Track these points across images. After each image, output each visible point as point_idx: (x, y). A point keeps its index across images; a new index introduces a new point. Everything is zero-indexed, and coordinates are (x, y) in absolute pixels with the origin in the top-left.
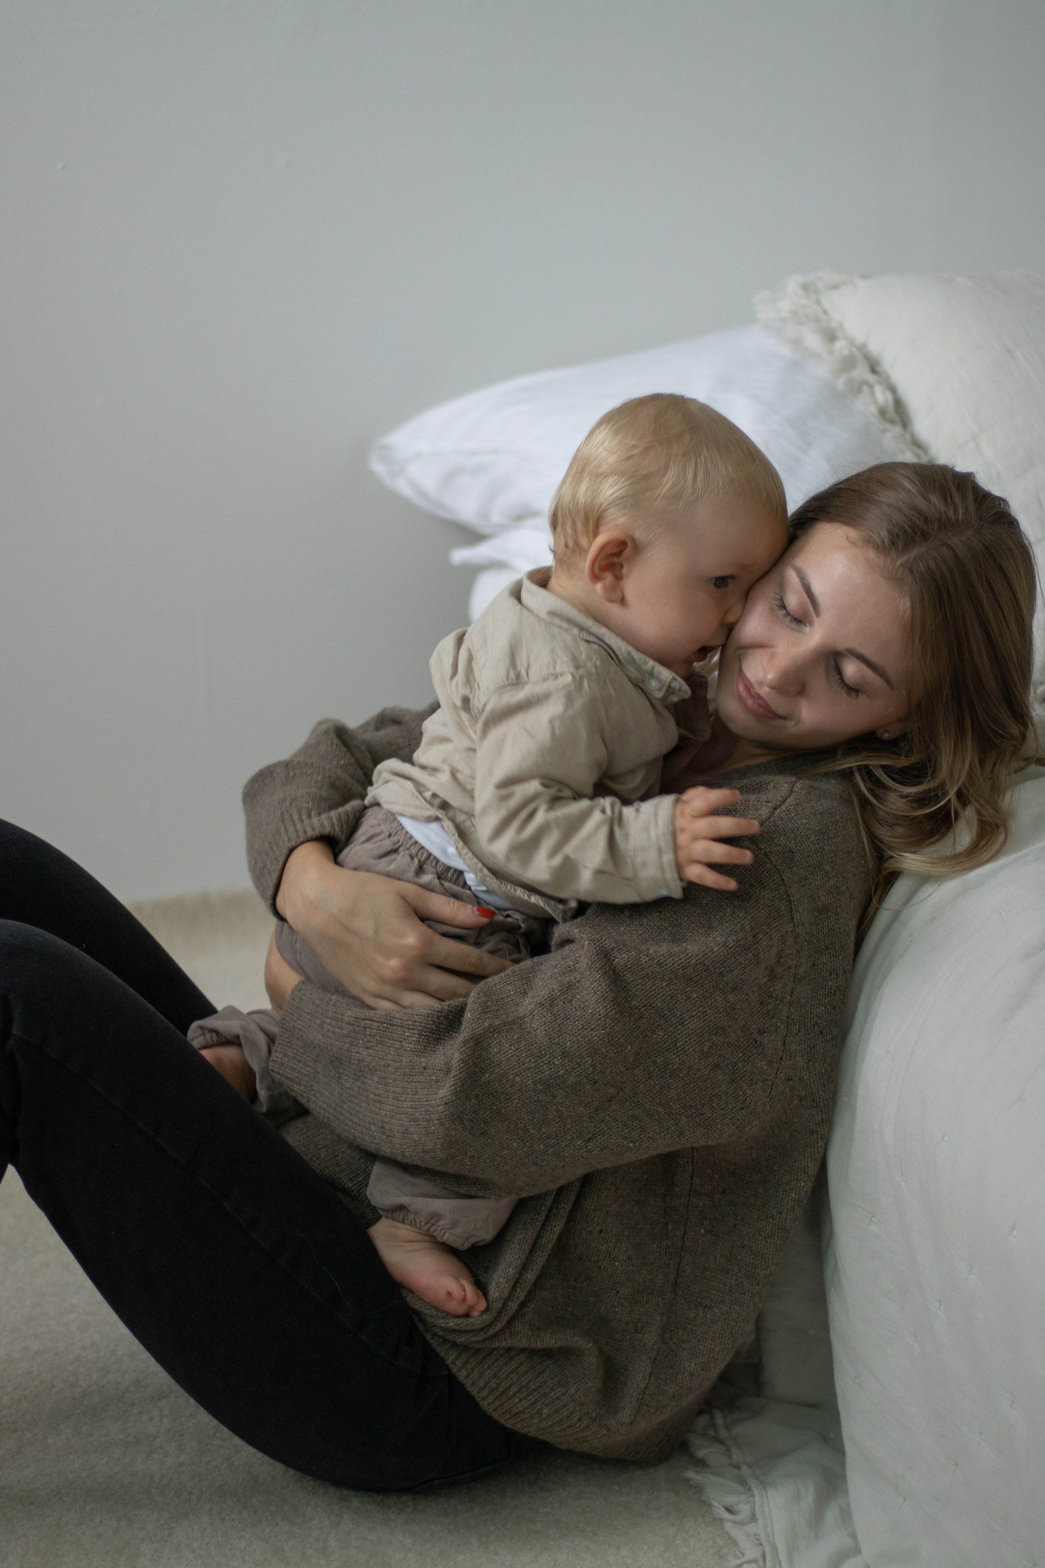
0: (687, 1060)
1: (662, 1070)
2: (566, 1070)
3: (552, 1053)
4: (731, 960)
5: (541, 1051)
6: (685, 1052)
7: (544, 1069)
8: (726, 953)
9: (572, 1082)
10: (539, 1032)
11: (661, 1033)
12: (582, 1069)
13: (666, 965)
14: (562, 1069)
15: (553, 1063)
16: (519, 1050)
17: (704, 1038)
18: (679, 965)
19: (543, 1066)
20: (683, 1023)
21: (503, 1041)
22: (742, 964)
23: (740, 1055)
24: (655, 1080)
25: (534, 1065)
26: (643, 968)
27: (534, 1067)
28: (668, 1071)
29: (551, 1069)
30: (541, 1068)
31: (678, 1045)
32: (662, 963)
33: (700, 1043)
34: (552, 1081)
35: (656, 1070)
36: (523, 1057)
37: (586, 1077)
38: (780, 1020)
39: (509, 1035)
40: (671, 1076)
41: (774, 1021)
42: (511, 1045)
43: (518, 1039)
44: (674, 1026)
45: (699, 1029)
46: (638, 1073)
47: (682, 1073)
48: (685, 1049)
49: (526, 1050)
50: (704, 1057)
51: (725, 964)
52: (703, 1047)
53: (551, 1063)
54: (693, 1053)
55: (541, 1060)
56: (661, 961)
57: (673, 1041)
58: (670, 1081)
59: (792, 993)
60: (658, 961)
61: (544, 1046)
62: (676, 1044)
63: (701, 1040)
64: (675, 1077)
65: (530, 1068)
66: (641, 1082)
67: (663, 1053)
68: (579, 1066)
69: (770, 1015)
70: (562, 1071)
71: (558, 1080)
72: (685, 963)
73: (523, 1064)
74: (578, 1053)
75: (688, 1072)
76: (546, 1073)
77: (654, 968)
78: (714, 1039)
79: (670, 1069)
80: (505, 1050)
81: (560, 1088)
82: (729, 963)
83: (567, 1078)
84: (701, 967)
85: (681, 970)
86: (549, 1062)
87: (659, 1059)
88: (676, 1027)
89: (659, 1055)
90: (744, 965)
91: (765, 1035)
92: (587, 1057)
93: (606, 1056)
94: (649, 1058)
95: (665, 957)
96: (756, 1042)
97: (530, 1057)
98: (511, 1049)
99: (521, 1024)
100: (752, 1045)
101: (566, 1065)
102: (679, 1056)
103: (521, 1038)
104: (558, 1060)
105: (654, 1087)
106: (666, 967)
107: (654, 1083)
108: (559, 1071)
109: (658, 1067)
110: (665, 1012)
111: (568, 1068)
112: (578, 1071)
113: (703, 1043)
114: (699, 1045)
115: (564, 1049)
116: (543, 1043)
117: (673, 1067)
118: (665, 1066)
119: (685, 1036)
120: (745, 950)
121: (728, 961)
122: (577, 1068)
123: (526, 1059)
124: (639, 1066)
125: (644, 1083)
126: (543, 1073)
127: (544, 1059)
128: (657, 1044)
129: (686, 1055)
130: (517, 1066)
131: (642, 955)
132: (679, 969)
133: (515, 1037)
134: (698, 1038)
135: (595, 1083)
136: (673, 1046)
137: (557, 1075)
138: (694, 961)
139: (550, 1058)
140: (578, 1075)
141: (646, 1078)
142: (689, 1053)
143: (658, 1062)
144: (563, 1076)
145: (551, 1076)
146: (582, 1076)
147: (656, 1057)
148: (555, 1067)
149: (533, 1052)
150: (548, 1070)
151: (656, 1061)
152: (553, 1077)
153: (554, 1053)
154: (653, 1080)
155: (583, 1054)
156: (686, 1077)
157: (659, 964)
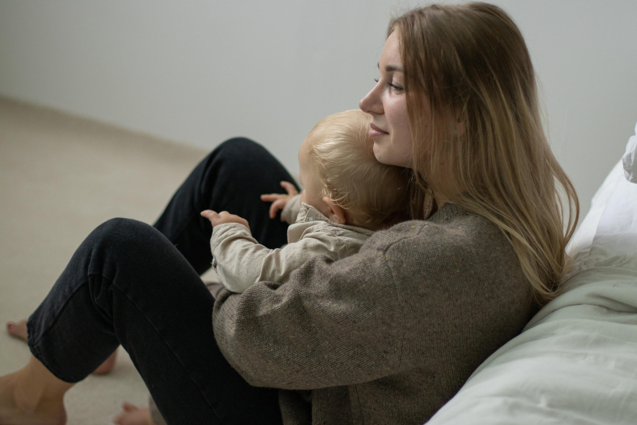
0: (340, 358)
1: (327, 362)
2: (275, 350)
3: (269, 339)
4: (360, 314)
5: (264, 338)
6: (339, 353)
7: (263, 347)
8: (358, 310)
9: (276, 357)
10: (265, 327)
11: (327, 342)
12: (283, 350)
13: (326, 312)
14: (272, 349)
15: (268, 345)
16: (252, 335)
17: (350, 348)
18: (332, 313)
19: (263, 345)
20: (339, 339)
21: (245, 329)
22: (366, 317)
23: (374, 363)
24: (323, 367)
25: (258, 344)
26: (315, 311)
27: (259, 345)
28: (330, 363)
29: (266, 347)
30: (262, 346)
31: (336, 349)
32: (324, 310)
33: (347, 350)
34: (266, 354)
35: (324, 362)
36: (254, 339)
37: (284, 355)
38: (397, 347)
39: (248, 326)
40: (331, 366)
41: (393, 347)
42: (248, 332)
43: (253, 329)
44: (334, 340)
45: (347, 343)
46: (313, 361)
47: (337, 365)
48: (339, 352)
49: (256, 336)
50: (350, 359)
51: (357, 316)
52: (350, 353)
53: (268, 344)
54: (343, 355)
55: (262, 342)
56: (324, 309)
57: (333, 347)
58: (331, 369)
59: (404, 334)
60: (323, 309)
61: (266, 335)
62: (335, 349)
63: (348, 349)
64: (333, 367)
65: (256, 345)
66: (314, 367)
67: (328, 352)
68: (282, 349)
69: (390, 344)
70: (272, 350)
71: (269, 354)
72: (336, 312)
73: (253, 343)
74: (282, 343)
75: (341, 365)
76: (264, 349)
77: (320, 312)
78: (356, 350)
79: (331, 362)
80: (245, 334)
81: (270, 359)
82: (359, 316)
83: (274, 354)
84: (343, 316)
85: (333, 316)
86: (267, 344)
87: (326, 355)
88: (336, 340)
89: (326, 353)
90: (367, 318)
91: (388, 354)
92: (287, 345)
93: (296, 347)
94: (321, 354)
95: (327, 308)
96: (383, 357)
97: (257, 339)
98: (248, 334)
99: (255, 320)
100: (380, 358)
101: (275, 347)
102: (336, 355)
103: (254, 328)
104: (271, 344)
105: (322, 370)
106: (326, 313)
107: (322, 368)
108: (270, 349)
109: (325, 360)
110: (330, 332)
111: (275, 348)
112: (280, 351)
113: (349, 351)
114: (347, 351)
115: (276, 339)
116: (266, 333)
117: (332, 361)
118: (329, 360)
119: (340, 345)
120: (368, 309)
121: (359, 315)
122: (280, 349)
123: (255, 340)
124: (314, 357)
125: (316, 367)
126: (262, 349)
127: (264, 341)
128: (326, 347)
129: (340, 355)
130: (250, 343)
131: (316, 304)
132: (332, 315)
133: (251, 328)
134: (347, 347)
135: (288, 360)
136: (334, 350)
137: (269, 351)
138: (341, 312)
139: (267, 342)
140: (280, 353)
141: (317, 365)
142: (341, 354)
143: (325, 357)
144: (272, 353)
145: (266, 351)
146: (282, 354)
147: (324, 354)
148: (269, 347)
149: (259, 337)
150: (265, 348)
151: (325, 356)
152: (267, 352)
153: (270, 340)
154: (321, 366)
155: (285, 343)
156: (340, 368)
157: (323, 311)
